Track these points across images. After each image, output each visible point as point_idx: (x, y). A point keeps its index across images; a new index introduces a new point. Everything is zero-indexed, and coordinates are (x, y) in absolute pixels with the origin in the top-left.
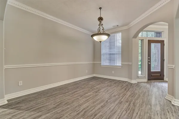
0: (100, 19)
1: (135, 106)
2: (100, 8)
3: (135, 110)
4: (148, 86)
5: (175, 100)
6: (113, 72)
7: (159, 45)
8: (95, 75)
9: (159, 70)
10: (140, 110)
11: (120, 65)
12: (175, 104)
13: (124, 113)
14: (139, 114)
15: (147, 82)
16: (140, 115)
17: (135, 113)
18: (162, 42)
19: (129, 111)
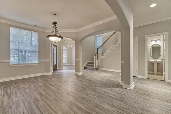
0: (55, 23)
9: (55, 64)
18: (56, 46)
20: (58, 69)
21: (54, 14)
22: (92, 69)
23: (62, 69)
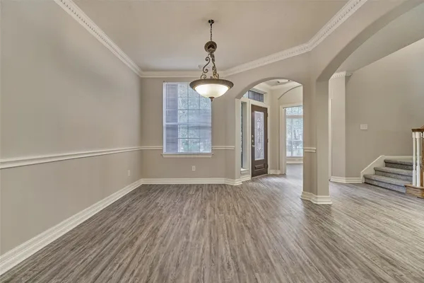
0: (211, 46)
2: (211, 22)
4: (254, 184)
5: (317, 198)
6: (194, 168)
7: (262, 114)
8: (143, 181)
9: (262, 157)
11: (209, 151)
12: (318, 203)
15: (252, 181)
18: (264, 110)
20: (270, 171)
21: (209, 21)
22: (403, 190)
23: (283, 175)
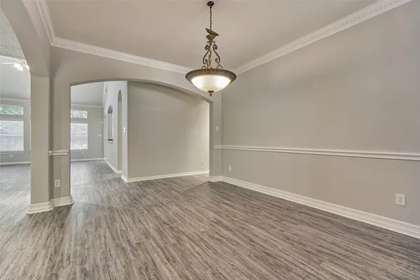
1: (117, 246)
3: (111, 240)
10: (103, 246)
13: (123, 228)
14: (103, 238)
16: (100, 237)
17: (110, 236)
19: (119, 233)
21: (209, 4)
